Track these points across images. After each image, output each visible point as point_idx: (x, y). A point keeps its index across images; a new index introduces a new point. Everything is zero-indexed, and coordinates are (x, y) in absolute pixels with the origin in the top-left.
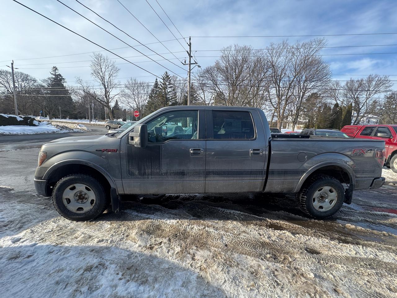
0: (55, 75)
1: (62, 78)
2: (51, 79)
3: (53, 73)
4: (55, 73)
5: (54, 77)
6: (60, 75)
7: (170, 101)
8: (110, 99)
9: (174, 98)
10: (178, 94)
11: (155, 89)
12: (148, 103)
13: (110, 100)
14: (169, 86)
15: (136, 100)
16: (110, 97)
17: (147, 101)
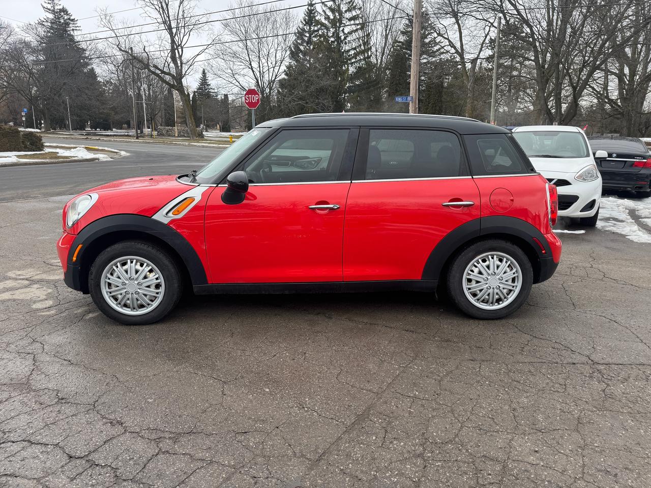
0: (53, 12)
1: (69, 19)
2: (45, 24)
3: (49, 6)
4: (54, 7)
5: (51, 16)
6: (64, 10)
7: (352, 63)
8: (183, 65)
9: (363, 52)
10: (377, 39)
11: (307, 28)
12: (286, 74)
13: (185, 68)
14: (348, 15)
15: (255, 65)
16: (184, 61)
17: (283, 68)
